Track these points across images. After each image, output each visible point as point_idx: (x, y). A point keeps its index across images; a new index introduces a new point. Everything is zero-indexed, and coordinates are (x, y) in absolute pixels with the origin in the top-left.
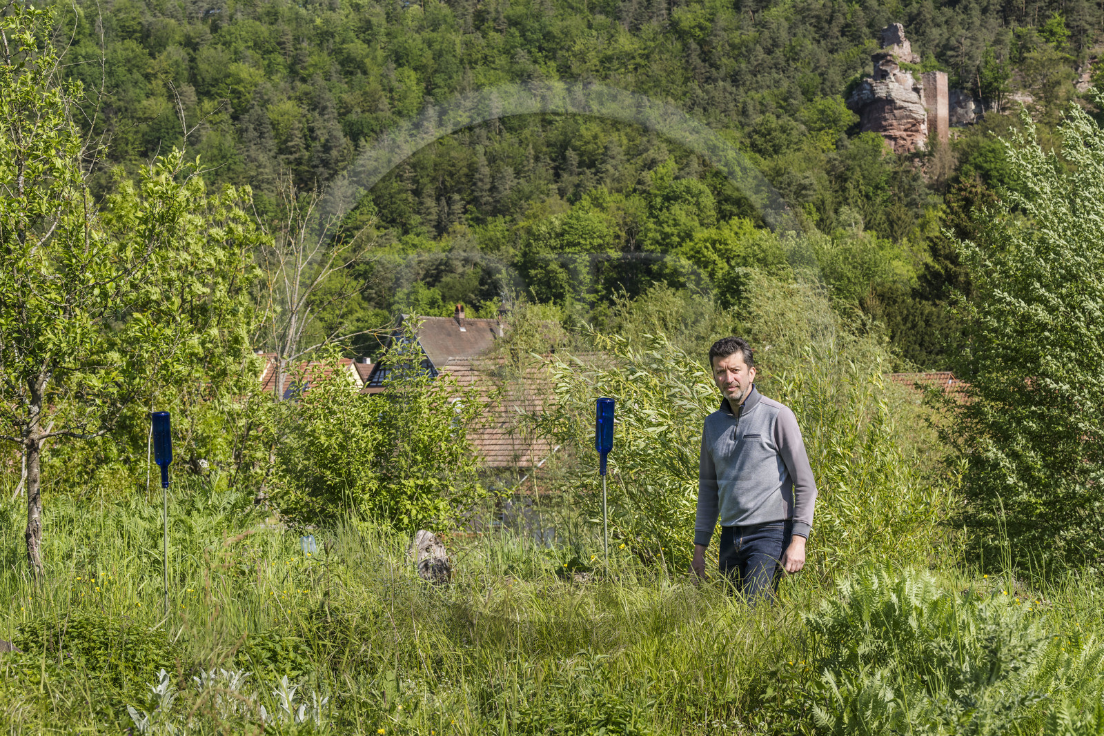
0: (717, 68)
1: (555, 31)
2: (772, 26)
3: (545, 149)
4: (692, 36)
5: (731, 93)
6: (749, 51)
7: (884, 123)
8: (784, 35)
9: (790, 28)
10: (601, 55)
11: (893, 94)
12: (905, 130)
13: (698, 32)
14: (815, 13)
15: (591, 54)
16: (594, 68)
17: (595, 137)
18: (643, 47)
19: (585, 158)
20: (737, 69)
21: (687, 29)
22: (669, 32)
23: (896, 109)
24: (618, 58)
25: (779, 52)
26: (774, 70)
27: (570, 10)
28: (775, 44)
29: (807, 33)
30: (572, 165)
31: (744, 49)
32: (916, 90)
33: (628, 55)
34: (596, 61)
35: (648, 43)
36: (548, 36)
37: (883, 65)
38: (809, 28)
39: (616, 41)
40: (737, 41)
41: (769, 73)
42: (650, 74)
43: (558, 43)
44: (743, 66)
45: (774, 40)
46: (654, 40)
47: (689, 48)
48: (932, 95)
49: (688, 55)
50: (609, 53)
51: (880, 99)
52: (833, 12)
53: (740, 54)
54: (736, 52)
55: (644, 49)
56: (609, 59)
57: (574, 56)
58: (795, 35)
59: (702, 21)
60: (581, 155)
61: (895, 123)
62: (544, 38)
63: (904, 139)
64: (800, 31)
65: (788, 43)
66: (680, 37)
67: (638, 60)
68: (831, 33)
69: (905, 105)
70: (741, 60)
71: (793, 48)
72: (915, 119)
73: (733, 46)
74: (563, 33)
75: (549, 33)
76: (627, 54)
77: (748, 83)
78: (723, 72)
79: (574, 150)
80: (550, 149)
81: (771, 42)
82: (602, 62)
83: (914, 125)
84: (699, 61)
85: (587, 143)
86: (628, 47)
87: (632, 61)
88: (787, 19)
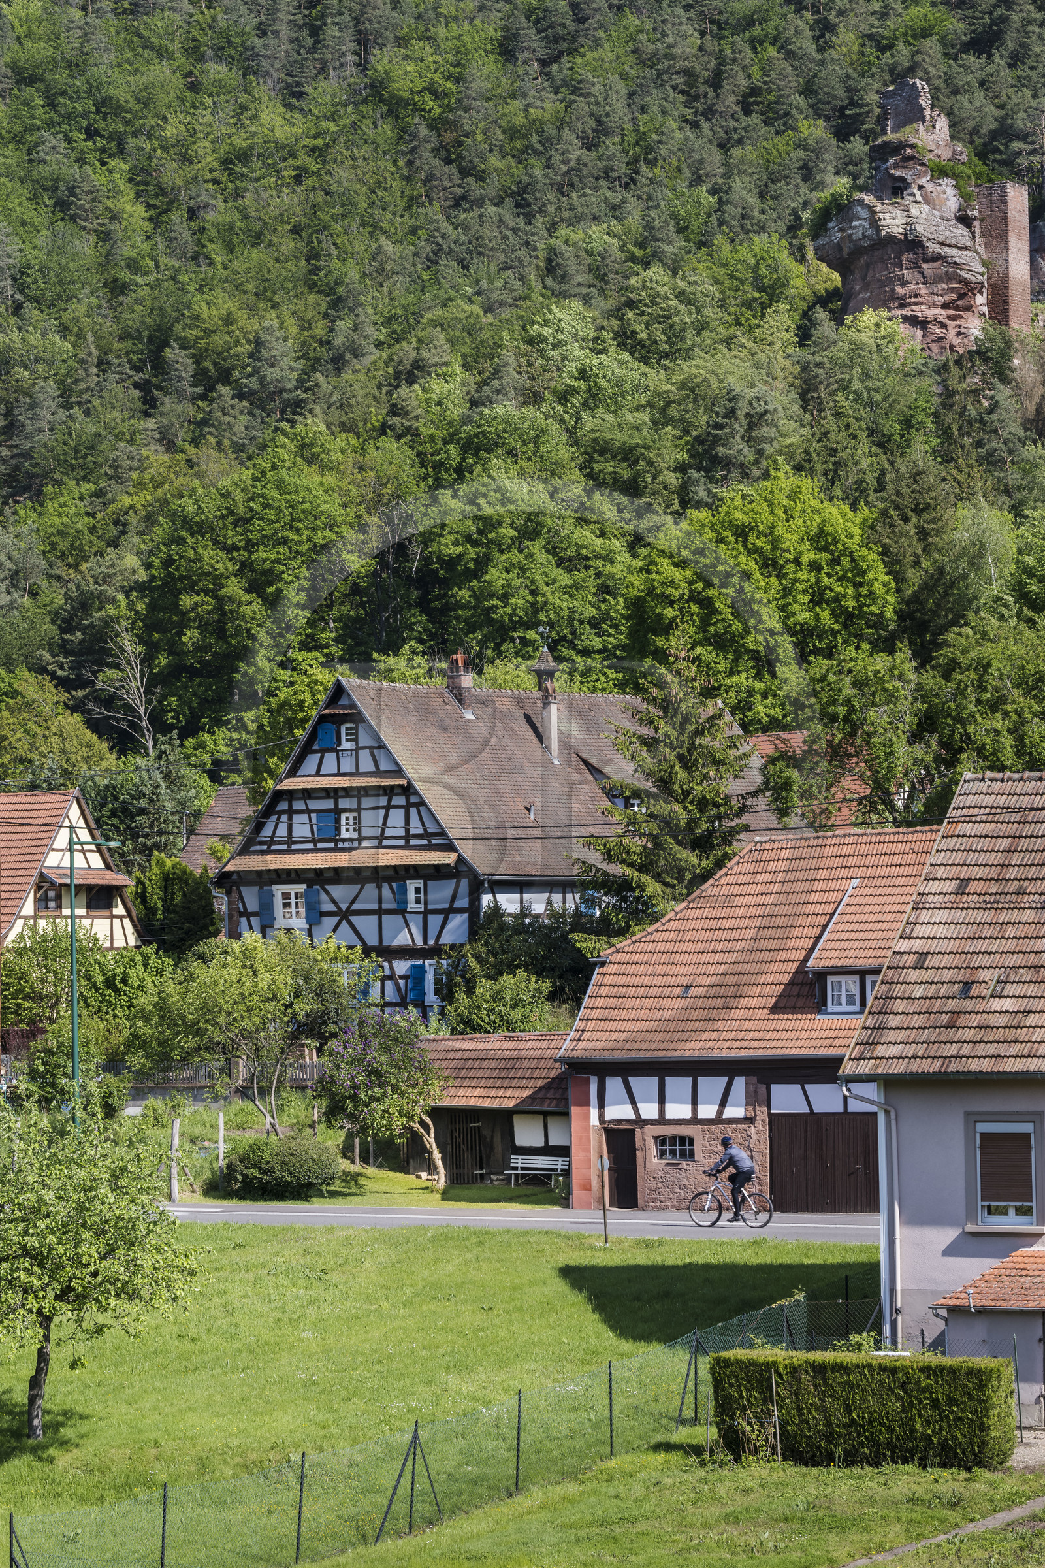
0: (481, 177)
1: (122, 93)
2: (594, 90)
3: (116, 345)
4: (416, 109)
5: (515, 231)
6: (547, 143)
7: (900, 290)
8: (619, 108)
9: (631, 95)
10: (223, 149)
11: (920, 229)
12: (945, 306)
13: (429, 102)
14: (680, 64)
15: (203, 146)
16: (209, 176)
17: (228, 320)
18: (313, 132)
19: (207, 364)
20: (525, 178)
21: (405, 95)
22: (365, 101)
23: (926, 261)
24: (260, 156)
25: (612, 144)
26: (603, 183)
27: (147, 53)
28: (602, 128)
29: (668, 106)
30: (180, 379)
31: (534, 139)
32: (964, 220)
33: (283, 147)
34: (211, 160)
35: (324, 124)
36: (107, 106)
37: (896, 166)
38: (672, 95)
39: (254, 118)
40: (519, 120)
41: (595, 189)
42: (334, 188)
43: (128, 123)
44: (538, 172)
45: (599, 121)
46: (333, 118)
47: (414, 136)
48: (998, 234)
49: (413, 150)
50: (240, 142)
51: (891, 239)
52: (722, 62)
53: (527, 149)
54: (518, 144)
55: (315, 137)
56: (243, 156)
57: (165, 149)
58: (643, 109)
59: (437, 77)
60: (197, 359)
61: (923, 290)
62: (98, 112)
63: (944, 326)
64: (654, 99)
65: (628, 126)
66: (390, 111)
67: (303, 159)
68: (720, 107)
69: (946, 251)
70: (533, 160)
71: (642, 136)
72: (965, 282)
73: (513, 133)
74: (138, 101)
75: (106, 100)
76: (279, 147)
77: (551, 209)
78: (492, 187)
79: (183, 347)
80: (128, 344)
81: (593, 124)
82: (226, 163)
83: (962, 296)
84: (437, 162)
85: (208, 333)
86: (282, 133)
87: (291, 162)
88: (624, 76)
